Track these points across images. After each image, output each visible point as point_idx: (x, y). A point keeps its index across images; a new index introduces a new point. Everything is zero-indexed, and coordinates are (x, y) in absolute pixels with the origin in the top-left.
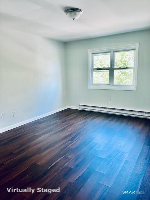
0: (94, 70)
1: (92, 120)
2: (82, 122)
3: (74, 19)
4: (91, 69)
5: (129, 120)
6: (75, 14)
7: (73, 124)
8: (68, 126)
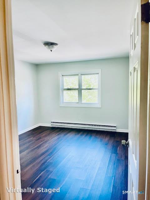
0: (64, 90)
1: (65, 135)
2: (56, 138)
3: (51, 51)
4: (62, 89)
5: (97, 133)
6: (53, 47)
7: (48, 140)
8: (44, 142)
